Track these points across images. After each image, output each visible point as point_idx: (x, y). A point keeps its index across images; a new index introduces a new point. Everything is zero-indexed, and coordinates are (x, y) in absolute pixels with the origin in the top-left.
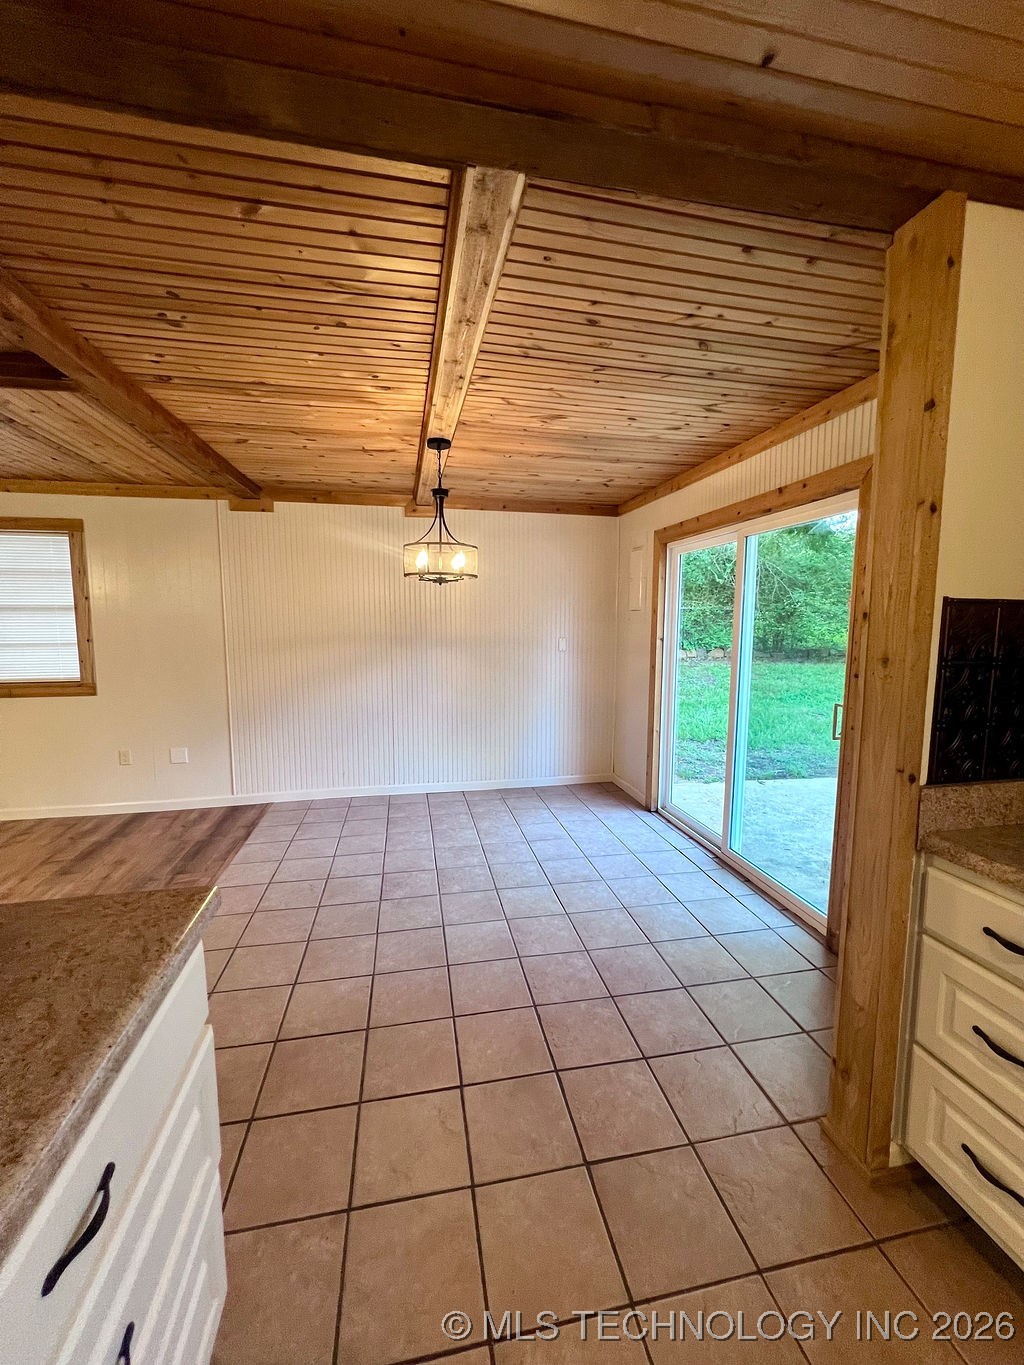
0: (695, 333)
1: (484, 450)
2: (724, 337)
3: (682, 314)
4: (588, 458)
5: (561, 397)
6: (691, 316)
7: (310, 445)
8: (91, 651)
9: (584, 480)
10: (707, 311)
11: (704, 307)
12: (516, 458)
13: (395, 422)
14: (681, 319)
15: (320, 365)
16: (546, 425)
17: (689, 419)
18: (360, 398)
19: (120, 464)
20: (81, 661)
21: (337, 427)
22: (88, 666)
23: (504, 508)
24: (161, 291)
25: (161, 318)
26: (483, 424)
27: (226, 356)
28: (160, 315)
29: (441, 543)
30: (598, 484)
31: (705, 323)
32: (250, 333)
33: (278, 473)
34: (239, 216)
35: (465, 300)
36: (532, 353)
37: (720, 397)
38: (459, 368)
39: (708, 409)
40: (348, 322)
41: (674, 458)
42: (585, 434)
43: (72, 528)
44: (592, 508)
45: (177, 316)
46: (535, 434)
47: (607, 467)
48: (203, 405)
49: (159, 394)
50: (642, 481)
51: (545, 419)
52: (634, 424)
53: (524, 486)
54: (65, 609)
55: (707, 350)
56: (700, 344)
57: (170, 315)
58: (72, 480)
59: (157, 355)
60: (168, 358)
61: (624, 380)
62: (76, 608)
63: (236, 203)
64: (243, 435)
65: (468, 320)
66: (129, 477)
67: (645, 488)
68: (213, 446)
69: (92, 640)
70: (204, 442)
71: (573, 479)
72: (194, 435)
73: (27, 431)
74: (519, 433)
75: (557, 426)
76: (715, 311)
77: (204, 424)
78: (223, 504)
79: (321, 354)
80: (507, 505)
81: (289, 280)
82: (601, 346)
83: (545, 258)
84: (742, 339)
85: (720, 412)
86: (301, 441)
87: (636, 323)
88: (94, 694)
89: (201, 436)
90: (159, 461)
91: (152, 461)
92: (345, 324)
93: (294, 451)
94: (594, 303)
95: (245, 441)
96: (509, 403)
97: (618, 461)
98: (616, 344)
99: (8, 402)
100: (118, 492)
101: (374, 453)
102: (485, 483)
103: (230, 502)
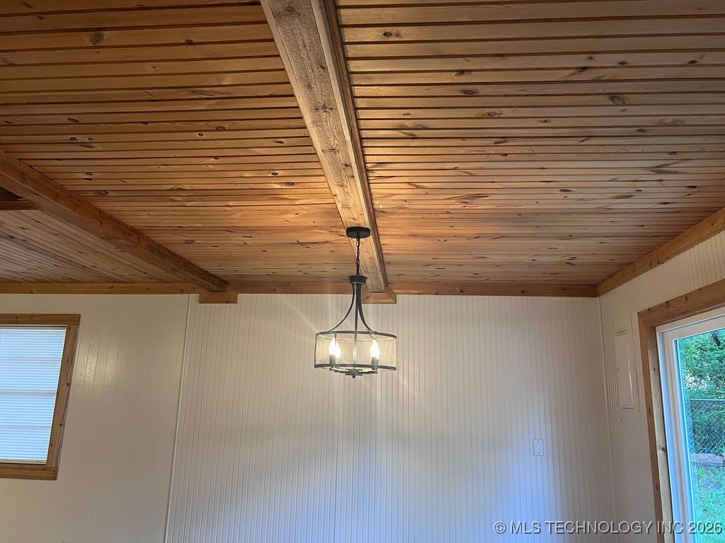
0: (600, 88)
1: (414, 236)
2: (642, 87)
3: (573, 68)
4: (534, 237)
5: (471, 175)
6: (585, 68)
7: (249, 241)
8: (62, 434)
9: (539, 259)
10: (600, 60)
11: (596, 56)
12: (451, 242)
13: (313, 214)
14: (573, 74)
15: (221, 167)
16: (468, 206)
17: (638, 184)
18: (273, 195)
19: (105, 267)
20: (51, 445)
21: (263, 223)
22: (55, 452)
23: (462, 292)
24: (64, 119)
25: (73, 141)
26: (402, 211)
27: (139, 169)
28: (71, 139)
29: (355, 332)
30: (559, 263)
31: (608, 74)
32: (149, 146)
33: (236, 268)
34: (91, 45)
35: (309, 86)
36: (417, 133)
37: (668, 156)
38: (340, 156)
39: (658, 170)
40: (226, 125)
41: (641, 230)
42: (519, 212)
43: (70, 322)
44: (564, 289)
45: (84, 139)
46: (461, 216)
47: (562, 245)
48: (143, 213)
49: (105, 206)
50: (612, 257)
51: (466, 199)
52: (570, 196)
53: (477, 270)
54: (49, 394)
55: (624, 104)
56: (612, 99)
57: (79, 138)
58: (78, 282)
59: (87, 173)
60: (96, 175)
61: (536, 150)
62: (58, 393)
63: (83, 34)
64: (188, 237)
65: (324, 107)
66: (118, 278)
67: (621, 264)
68: (168, 247)
69: (64, 425)
70: (159, 245)
71: (528, 259)
72: (148, 239)
73: (25, 243)
74: (442, 216)
75: (480, 206)
76: (614, 59)
77: (152, 228)
78: (194, 297)
79: (216, 158)
80: (463, 288)
81: (157, 94)
82: (490, 116)
83: (385, 34)
84: (667, 86)
85: (676, 173)
86: (239, 238)
87: (519, 87)
88: (55, 478)
89: (156, 239)
90: (133, 264)
91: (128, 263)
92: (224, 128)
93: (238, 247)
94: (462, 72)
95: (193, 241)
96: (418, 187)
97: (571, 237)
98: (506, 112)
99: (3, 223)
100: (112, 291)
101: (311, 246)
102: (433, 269)
103: (200, 297)
